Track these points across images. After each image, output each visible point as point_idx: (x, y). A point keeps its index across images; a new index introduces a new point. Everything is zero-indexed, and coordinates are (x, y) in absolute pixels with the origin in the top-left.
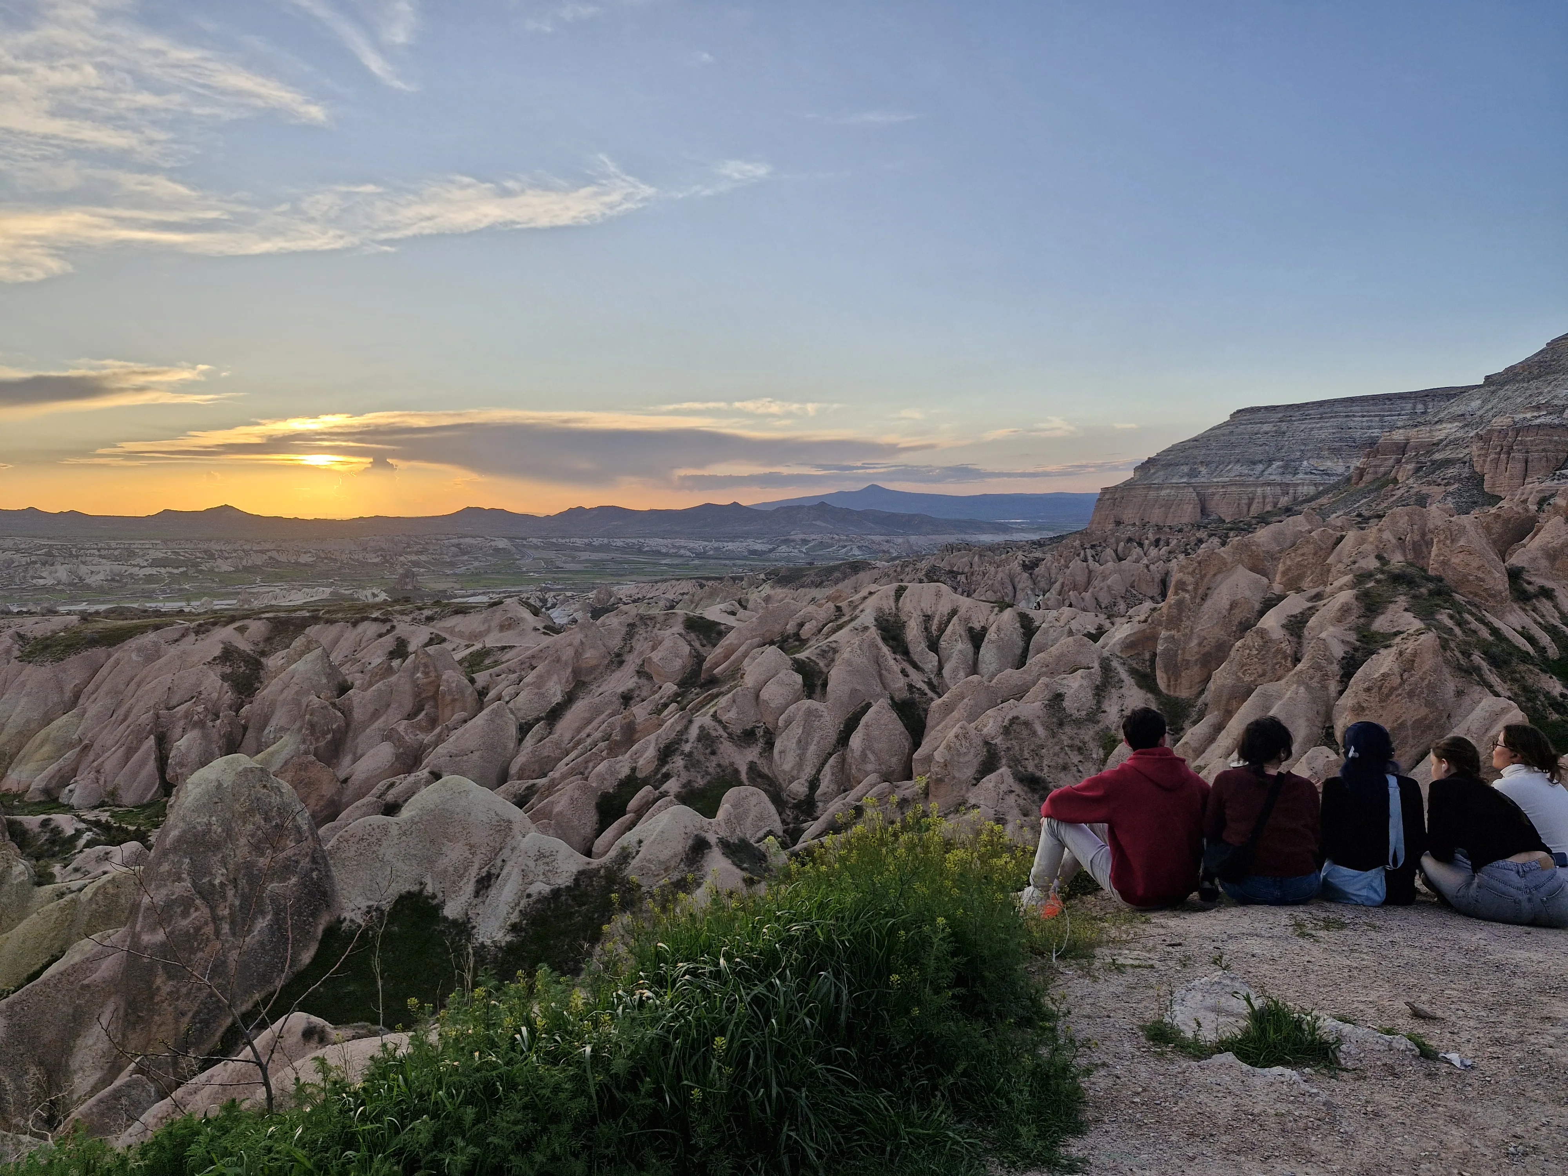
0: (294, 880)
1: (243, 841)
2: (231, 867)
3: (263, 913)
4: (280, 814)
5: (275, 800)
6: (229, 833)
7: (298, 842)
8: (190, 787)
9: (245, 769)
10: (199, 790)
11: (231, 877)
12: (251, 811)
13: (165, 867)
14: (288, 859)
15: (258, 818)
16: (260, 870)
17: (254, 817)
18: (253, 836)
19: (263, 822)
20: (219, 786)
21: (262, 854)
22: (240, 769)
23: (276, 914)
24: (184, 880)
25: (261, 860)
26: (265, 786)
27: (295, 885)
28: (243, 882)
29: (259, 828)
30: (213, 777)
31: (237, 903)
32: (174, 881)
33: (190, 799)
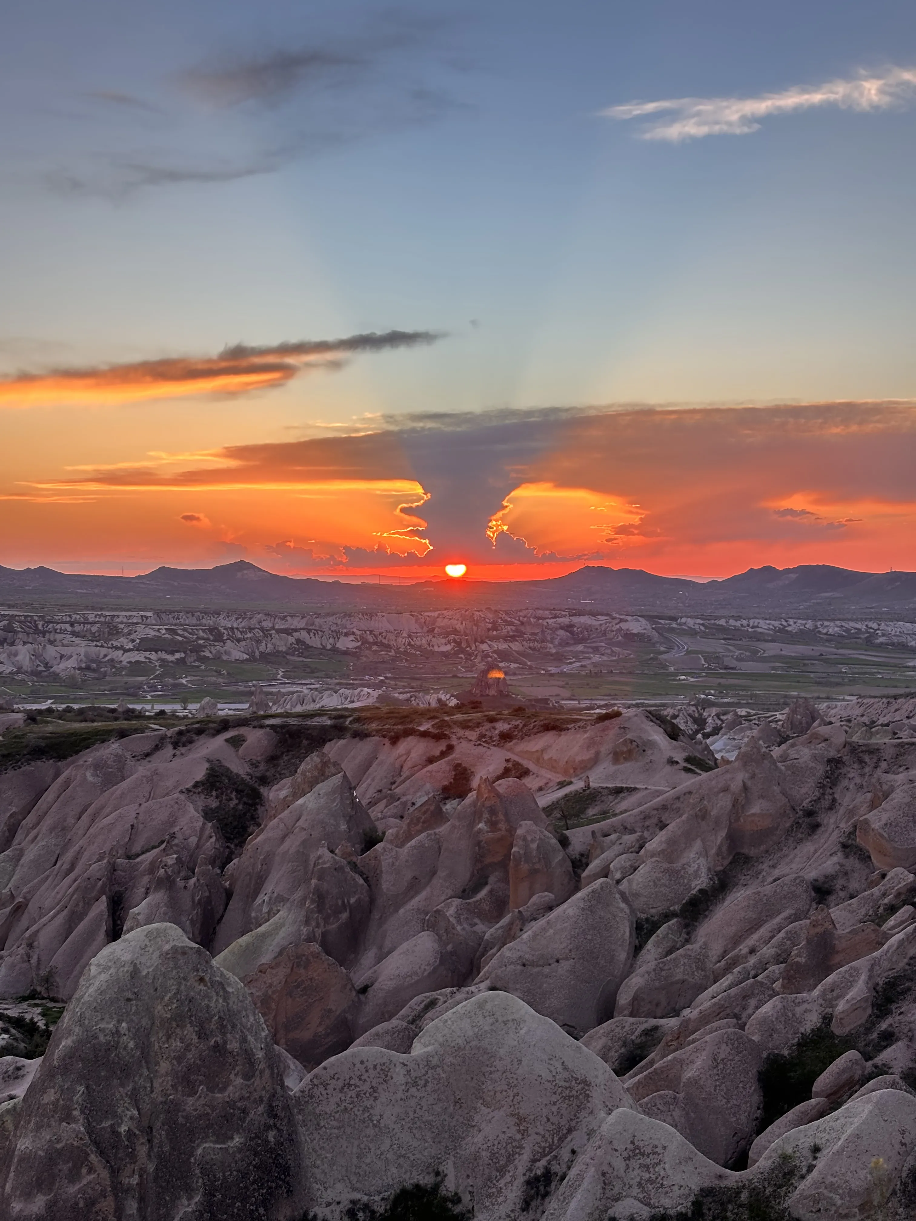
0: (237, 1140)
1: (164, 1066)
2: (146, 1107)
3: (189, 1191)
4: (222, 1028)
5: (216, 1003)
6: (145, 1049)
7: (247, 1077)
8: (94, 970)
9: (175, 949)
10: (104, 977)
11: (145, 1123)
12: (179, 1019)
13: (50, 1096)
14: (231, 1104)
15: (190, 1032)
16: (187, 1118)
17: (182, 1027)
18: (179, 1059)
19: (195, 1039)
20: (135, 973)
21: (193, 1092)
22: (167, 947)
23: (210, 1194)
24: (75, 1121)
25: (191, 1101)
26: (202, 980)
27: (240, 1150)
28: (161, 1135)
29: (187, 1048)
30: (127, 957)
31: (151, 1167)
32: (62, 1120)
33: (93, 989)
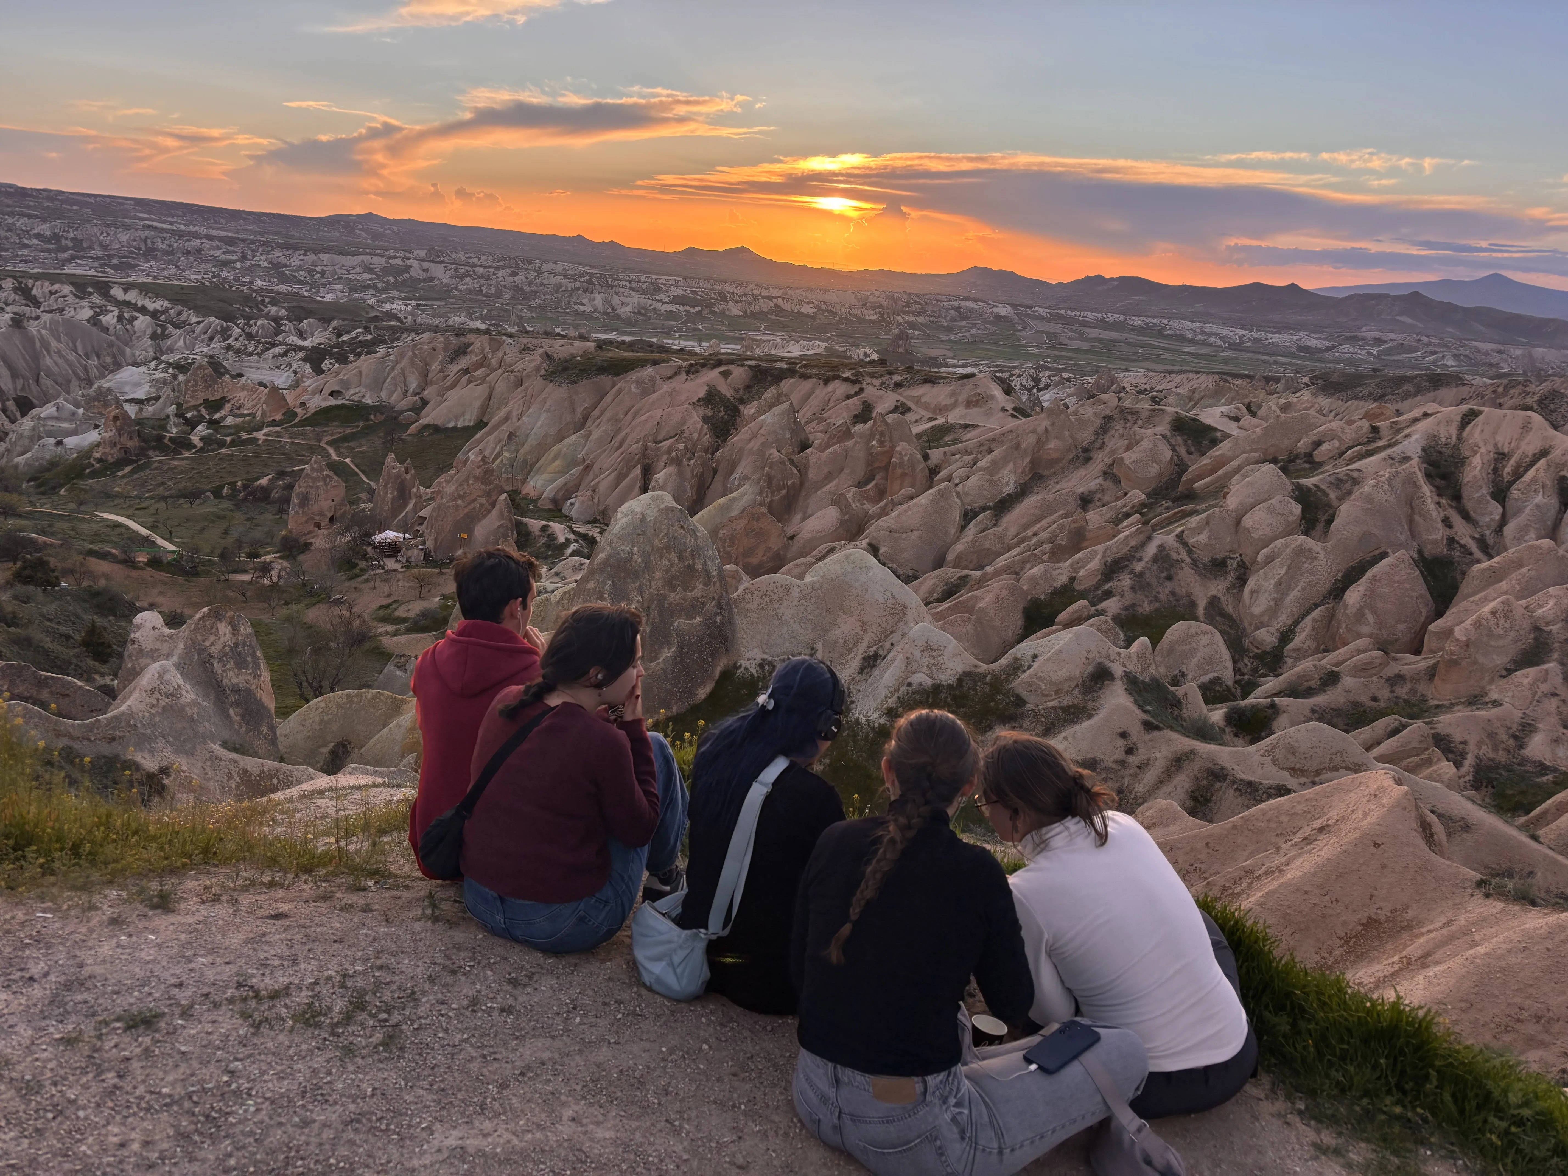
0: (698, 619)
1: (658, 574)
2: (646, 596)
3: (669, 645)
4: (693, 556)
5: (690, 541)
6: (647, 563)
7: (706, 585)
8: (619, 515)
9: (667, 508)
10: (625, 520)
11: (646, 605)
12: (668, 548)
13: (591, 585)
14: (696, 599)
15: (673, 556)
16: (670, 604)
17: (670, 553)
18: (667, 571)
19: (677, 561)
20: (643, 519)
21: (674, 591)
22: (663, 506)
23: (681, 648)
24: (605, 600)
25: (672, 595)
26: (682, 527)
27: (699, 625)
28: (655, 613)
29: (672, 565)
30: (639, 510)
31: (648, 630)
32: (598, 599)
33: (617, 527)
